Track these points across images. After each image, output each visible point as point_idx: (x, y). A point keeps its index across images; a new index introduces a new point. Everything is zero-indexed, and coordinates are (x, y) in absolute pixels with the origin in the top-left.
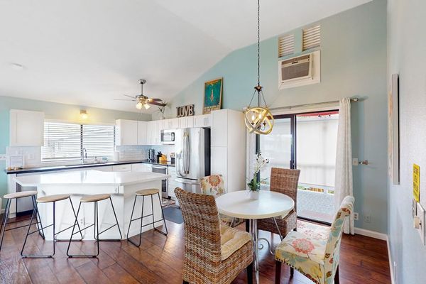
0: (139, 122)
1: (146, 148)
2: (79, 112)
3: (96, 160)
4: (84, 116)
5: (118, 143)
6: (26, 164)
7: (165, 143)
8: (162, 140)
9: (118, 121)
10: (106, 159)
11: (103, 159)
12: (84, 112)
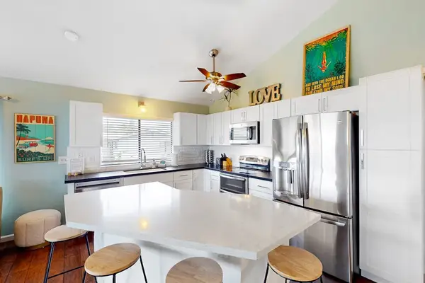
0: (199, 115)
1: (205, 148)
2: (137, 104)
3: (154, 164)
4: (143, 109)
5: (177, 142)
6: (85, 168)
7: (235, 142)
8: (232, 138)
9: (177, 115)
10: (164, 162)
11: (161, 162)
12: (141, 103)
